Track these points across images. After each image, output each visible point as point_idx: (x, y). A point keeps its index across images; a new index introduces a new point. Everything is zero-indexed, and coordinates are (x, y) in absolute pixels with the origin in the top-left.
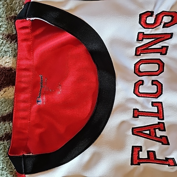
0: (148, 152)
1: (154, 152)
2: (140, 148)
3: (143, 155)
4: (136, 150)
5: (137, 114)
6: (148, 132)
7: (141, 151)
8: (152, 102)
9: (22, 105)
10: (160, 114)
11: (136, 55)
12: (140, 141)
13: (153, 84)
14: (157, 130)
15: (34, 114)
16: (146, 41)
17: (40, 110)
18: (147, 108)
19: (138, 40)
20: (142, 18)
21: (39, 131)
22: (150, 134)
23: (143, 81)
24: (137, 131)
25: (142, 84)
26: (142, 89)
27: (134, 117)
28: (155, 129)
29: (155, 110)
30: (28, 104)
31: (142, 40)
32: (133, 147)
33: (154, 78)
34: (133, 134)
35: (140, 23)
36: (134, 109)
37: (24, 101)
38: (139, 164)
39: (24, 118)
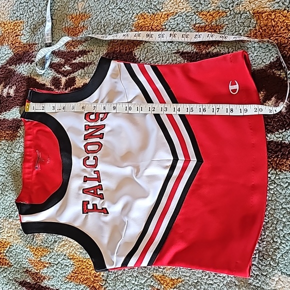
0: (93, 204)
1: (96, 204)
2: (88, 202)
3: (90, 207)
4: (85, 203)
5: (86, 179)
6: (93, 191)
7: (89, 204)
8: (94, 171)
9: (27, 170)
10: (98, 179)
11: (84, 139)
12: (88, 198)
13: (94, 159)
14: (98, 190)
15: (34, 177)
16: (91, 130)
17: (38, 174)
18: (92, 175)
19: (85, 130)
20: (87, 115)
21: (36, 187)
22: (94, 193)
23: (89, 157)
24: (86, 191)
25: (88, 159)
26: (88, 163)
27: (84, 181)
28: (97, 189)
29: (96, 176)
30: (31, 170)
31: (88, 130)
32: (83, 201)
33: (95, 155)
34: (83, 193)
35: (85, 119)
36: (84, 176)
37: (29, 168)
38: (87, 213)
39: (28, 179)
